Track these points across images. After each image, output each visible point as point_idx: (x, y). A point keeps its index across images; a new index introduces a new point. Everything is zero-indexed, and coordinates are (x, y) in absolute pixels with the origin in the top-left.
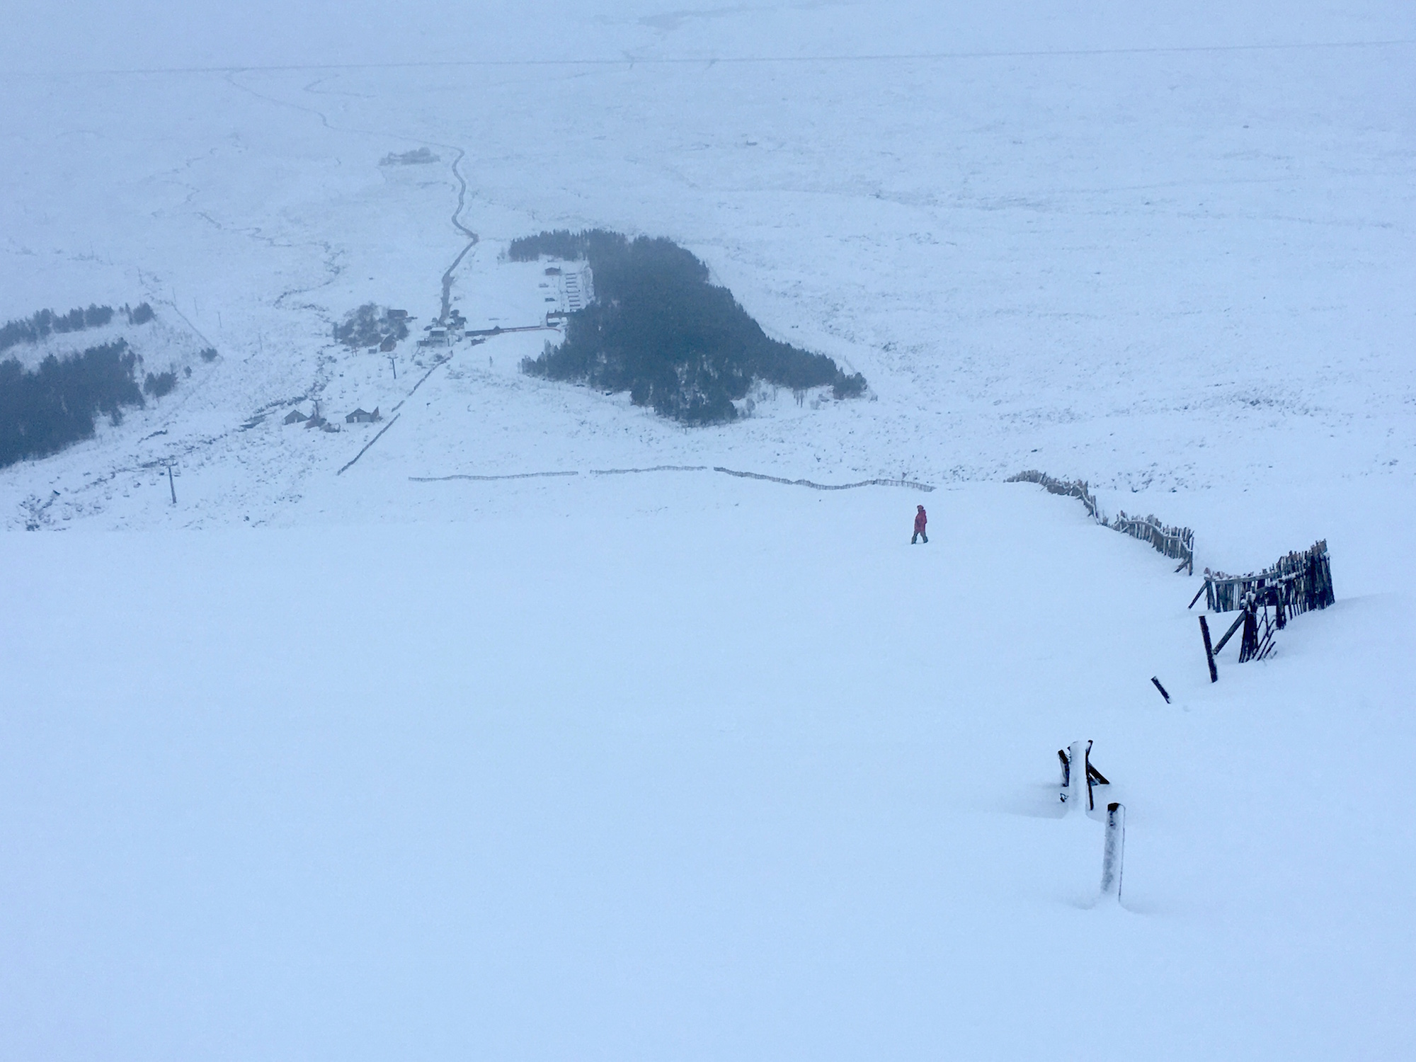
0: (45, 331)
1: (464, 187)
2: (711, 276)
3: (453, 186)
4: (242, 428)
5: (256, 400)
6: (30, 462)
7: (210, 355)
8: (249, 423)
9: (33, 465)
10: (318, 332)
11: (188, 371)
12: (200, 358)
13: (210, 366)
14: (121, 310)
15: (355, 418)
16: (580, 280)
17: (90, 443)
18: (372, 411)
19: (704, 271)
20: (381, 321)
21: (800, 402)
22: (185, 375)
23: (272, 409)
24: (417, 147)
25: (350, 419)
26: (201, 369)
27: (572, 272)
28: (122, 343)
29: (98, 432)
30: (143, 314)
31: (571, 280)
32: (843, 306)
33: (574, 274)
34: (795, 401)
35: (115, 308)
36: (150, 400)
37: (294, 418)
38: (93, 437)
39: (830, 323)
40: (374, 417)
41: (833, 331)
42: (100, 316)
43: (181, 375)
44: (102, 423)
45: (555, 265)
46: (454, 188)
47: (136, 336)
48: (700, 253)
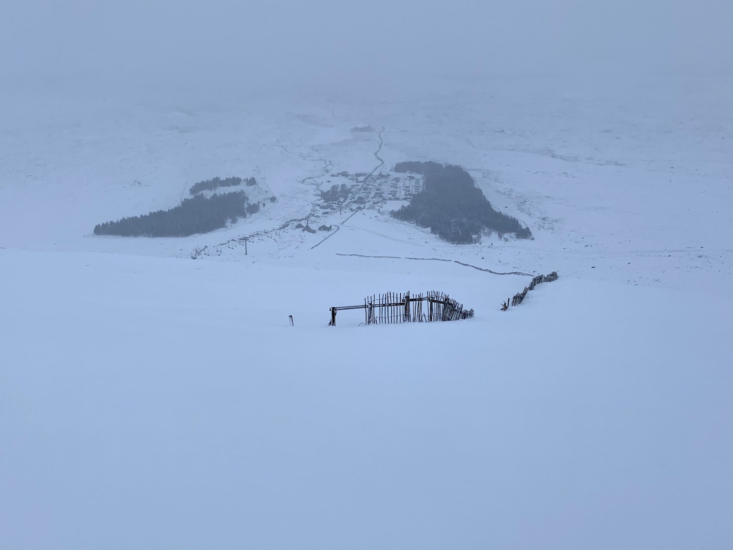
0: (216, 186)
1: (382, 142)
2: (475, 183)
3: (378, 141)
4: (280, 229)
5: (287, 218)
6: (199, 234)
7: (273, 199)
8: (282, 227)
9: (200, 235)
10: (316, 194)
11: (264, 205)
12: (269, 200)
13: (272, 204)
14: (244, 180)
15: (322, 229)
16: (421, 182)
17: (224, 229)
18: (328, 227)
19: (473, 182)
20: (340, 192)
21: (500, 238)
22: (263, 206)
23: (292, 222)
24: (366, 125)
25: (320, 229)
26: (269, 204)
27: (418, 178)
28: (242, 192)
29: (226, 225)
30: (252, 182)
31: (418, 181)
32: (529, 200)
33: (419, 179)
34: (498, 237)
35: (242, 179)
36: (248, 215)
37: (300, 226)
38: (224, 227)
39: (521, 207)
40: (329, 229)
41: (522, 210)
42: (236, 181)
43: (261, 206)
44: (228, 223)
45: (412, 175)
46: (378, 142)
47: (248, 190)
48: (472, 174)
